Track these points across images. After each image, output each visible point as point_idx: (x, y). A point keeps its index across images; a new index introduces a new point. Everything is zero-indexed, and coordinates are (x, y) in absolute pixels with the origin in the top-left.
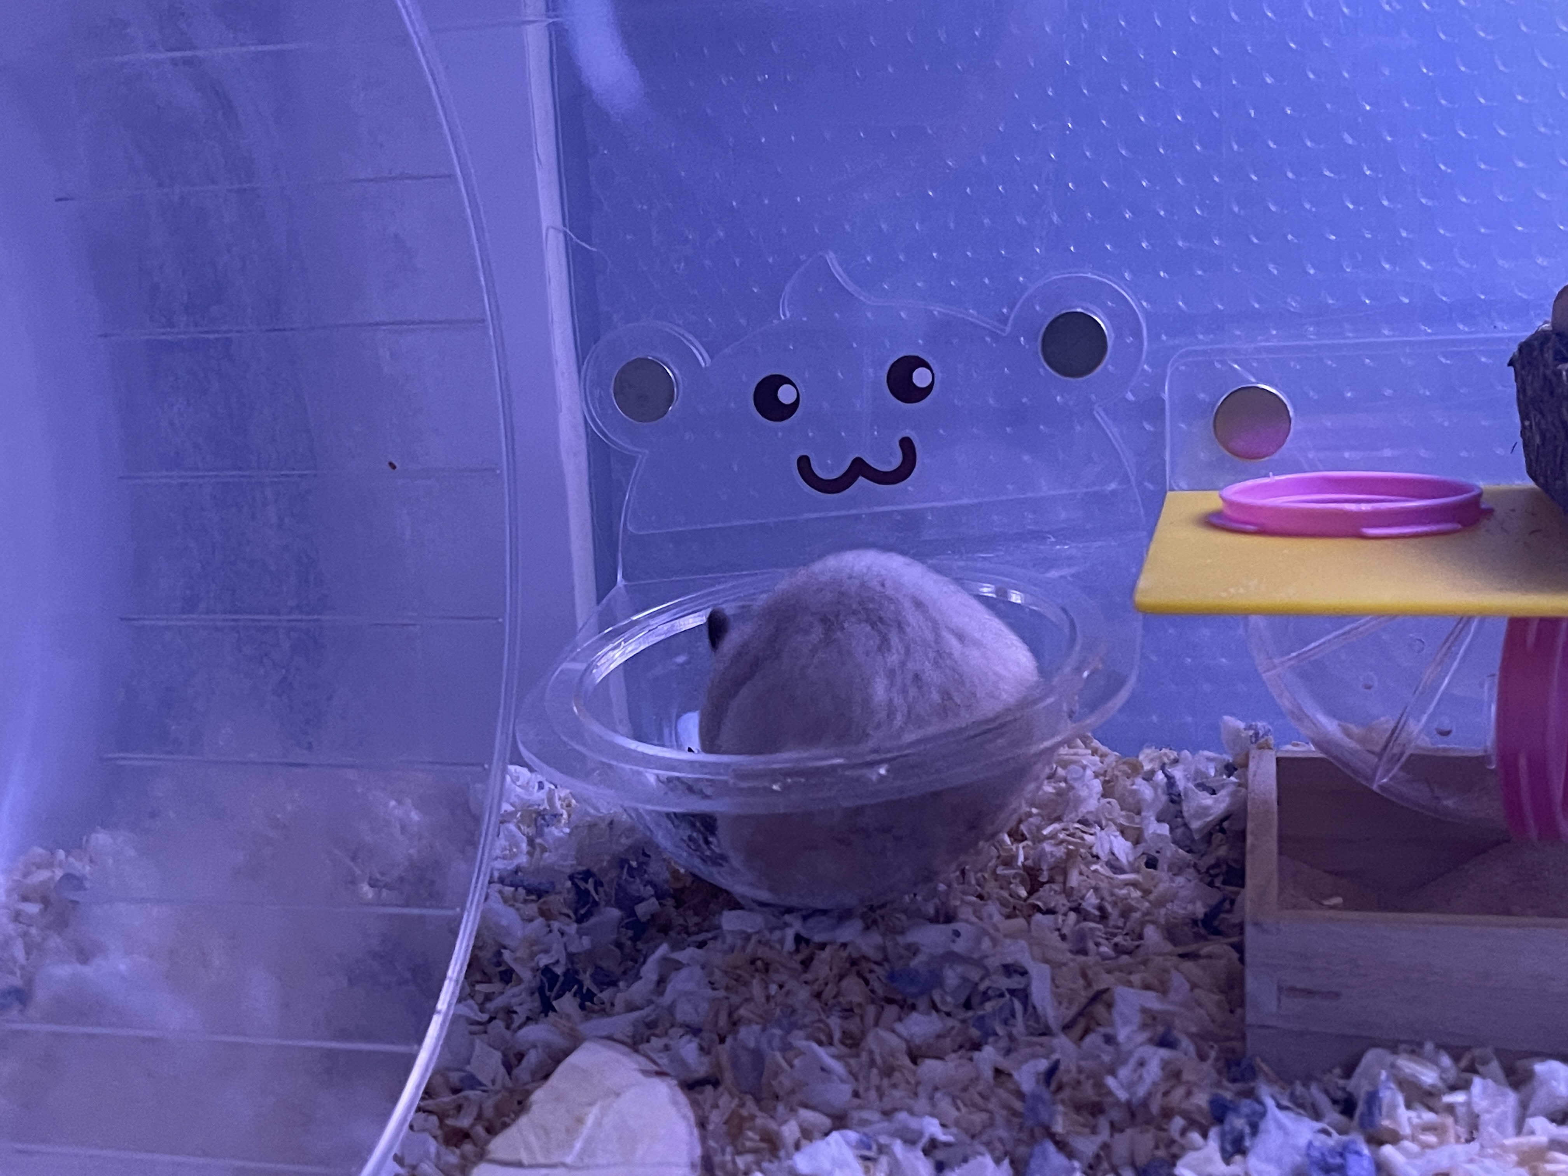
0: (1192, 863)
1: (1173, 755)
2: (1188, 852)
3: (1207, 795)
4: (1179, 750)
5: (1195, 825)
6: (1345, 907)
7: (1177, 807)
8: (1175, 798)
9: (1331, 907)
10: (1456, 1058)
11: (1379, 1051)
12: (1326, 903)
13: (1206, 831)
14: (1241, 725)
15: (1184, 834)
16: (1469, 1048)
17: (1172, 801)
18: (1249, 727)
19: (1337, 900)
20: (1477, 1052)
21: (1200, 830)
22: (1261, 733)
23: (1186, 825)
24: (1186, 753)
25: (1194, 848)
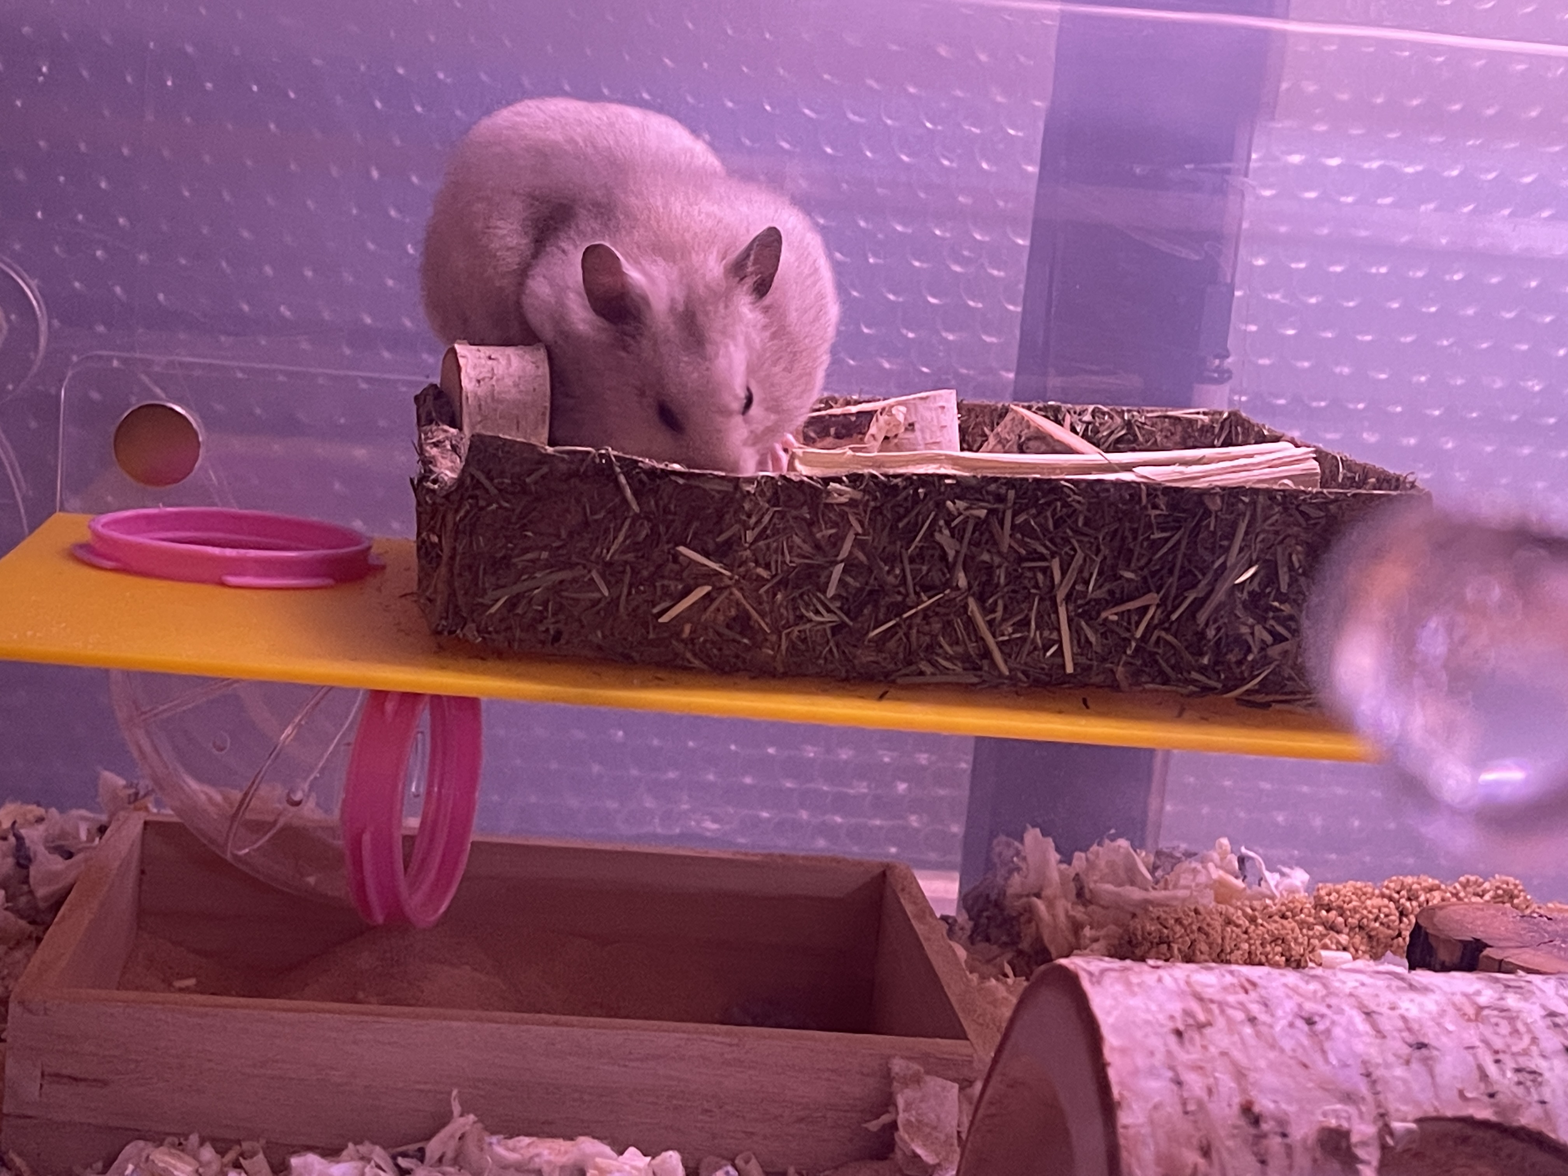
0: (34, 935)
1: (40, 811)
2: (30, 923)
3: (60, 859)
4: (47, 807)
5: (41, 892)
6: (200, 989)
7: (24, 871)
8: (22, 861)
9: (181, 990)
10: (222, 1153)
11: (141, 1143)
12: (178, 984)
13: (52, 901)
14: (122, 782)
15: (28, 902)
16: (239, 1142)
17: (18, 864)
18: (129, 786)
19: (191, 982)
20: (246, 1145)
21: (45, 899)
22: (142, 793)
23: (31, 892)
24: (53, 811)
25: (38, 919)
